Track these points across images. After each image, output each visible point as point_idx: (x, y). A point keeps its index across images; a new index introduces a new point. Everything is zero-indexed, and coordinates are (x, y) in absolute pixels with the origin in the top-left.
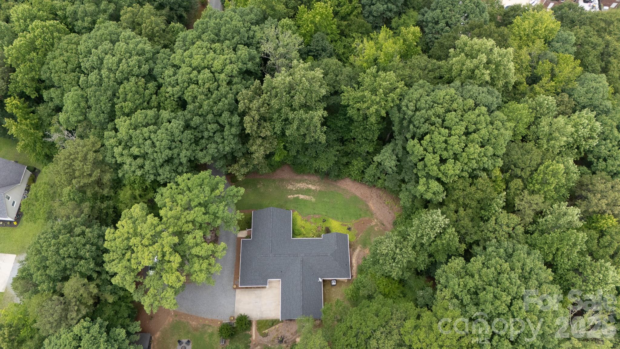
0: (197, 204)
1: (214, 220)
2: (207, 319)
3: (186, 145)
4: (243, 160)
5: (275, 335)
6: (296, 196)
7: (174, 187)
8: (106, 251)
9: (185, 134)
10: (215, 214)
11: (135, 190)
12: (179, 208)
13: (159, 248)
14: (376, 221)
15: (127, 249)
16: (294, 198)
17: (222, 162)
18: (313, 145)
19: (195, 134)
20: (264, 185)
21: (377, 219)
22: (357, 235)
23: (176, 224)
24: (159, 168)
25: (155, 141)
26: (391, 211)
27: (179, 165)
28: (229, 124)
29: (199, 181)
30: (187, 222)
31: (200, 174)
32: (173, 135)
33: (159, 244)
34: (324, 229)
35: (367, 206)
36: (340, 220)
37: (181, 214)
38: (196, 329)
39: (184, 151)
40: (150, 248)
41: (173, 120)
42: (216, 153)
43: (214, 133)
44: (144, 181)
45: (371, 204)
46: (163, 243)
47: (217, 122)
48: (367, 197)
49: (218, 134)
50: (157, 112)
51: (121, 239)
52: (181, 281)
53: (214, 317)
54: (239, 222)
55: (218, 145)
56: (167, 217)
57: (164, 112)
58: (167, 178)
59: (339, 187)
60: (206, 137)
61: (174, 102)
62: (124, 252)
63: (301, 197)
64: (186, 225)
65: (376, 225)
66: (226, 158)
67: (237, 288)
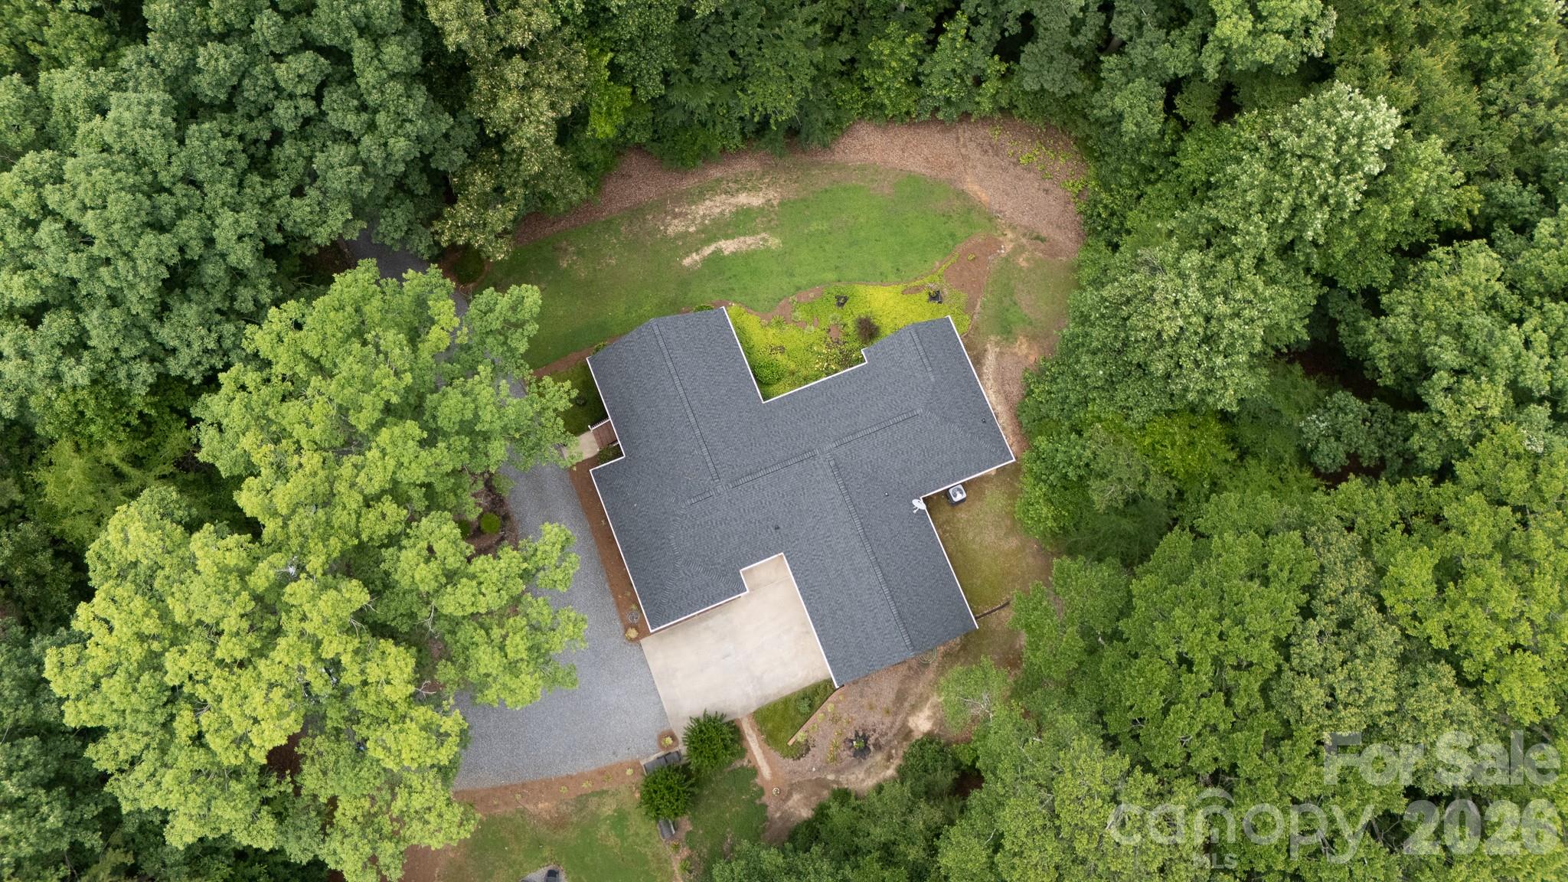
0: (377, 415)
1: (473, 451)
2: (582, 777)
3: (221, 189)
4: (478, 177)
5: (833, 736)
6: (708, 250)
7: (251, 378)
8: (91, 734)
9: (193, 142)
10: (467, 428)
11: (102, 444)
12: (311, 460)
13: (301, 654)
14: (1010, 235)
15: (171, 701)
16: (707, 261)
17: (399, 213)
18: (714, 30)
19: (239, 129)
20: (580, 252)
21: (1013, 228)
22: (969, 307)
23: (328, 523)
24: (154, 327)
25: (75, 218)
26: (1047, 185)
27: (234, 284)
28: (362, 32)
29: (343, 320)
30: (368, 502)
31: (336, 287)
32: (145, 163)
33: (292, 638)
34: (851, 328)
35: (962, 194)
36: (892, 277)
37: (331, 481)
38: (560, 823)
39: (226, 218)
40: (262, 664)
41: (114, 97)
42: (362, 180)
43: (318, 98)
44: (120, 399)
45: (972, 187)
46: (309, 627)
47: (308, 43)
48: (951, 166)
49: (334, 96)
50: (27, 90)
51: (121, 676)
52: (447, 735)
53: (605, 759)
54: (567, 416)
55: (356, 143)
56: (275, 514)
57: (57, 74)
58: (206, 351)
59: (843, 167)
60: (290, 127)
61: (83, 18)
62: (160, 718)
63: (729, 246)
64: (372, 515)
65: (1020, 249)
66: (410, 193)
67: (643, 633)
